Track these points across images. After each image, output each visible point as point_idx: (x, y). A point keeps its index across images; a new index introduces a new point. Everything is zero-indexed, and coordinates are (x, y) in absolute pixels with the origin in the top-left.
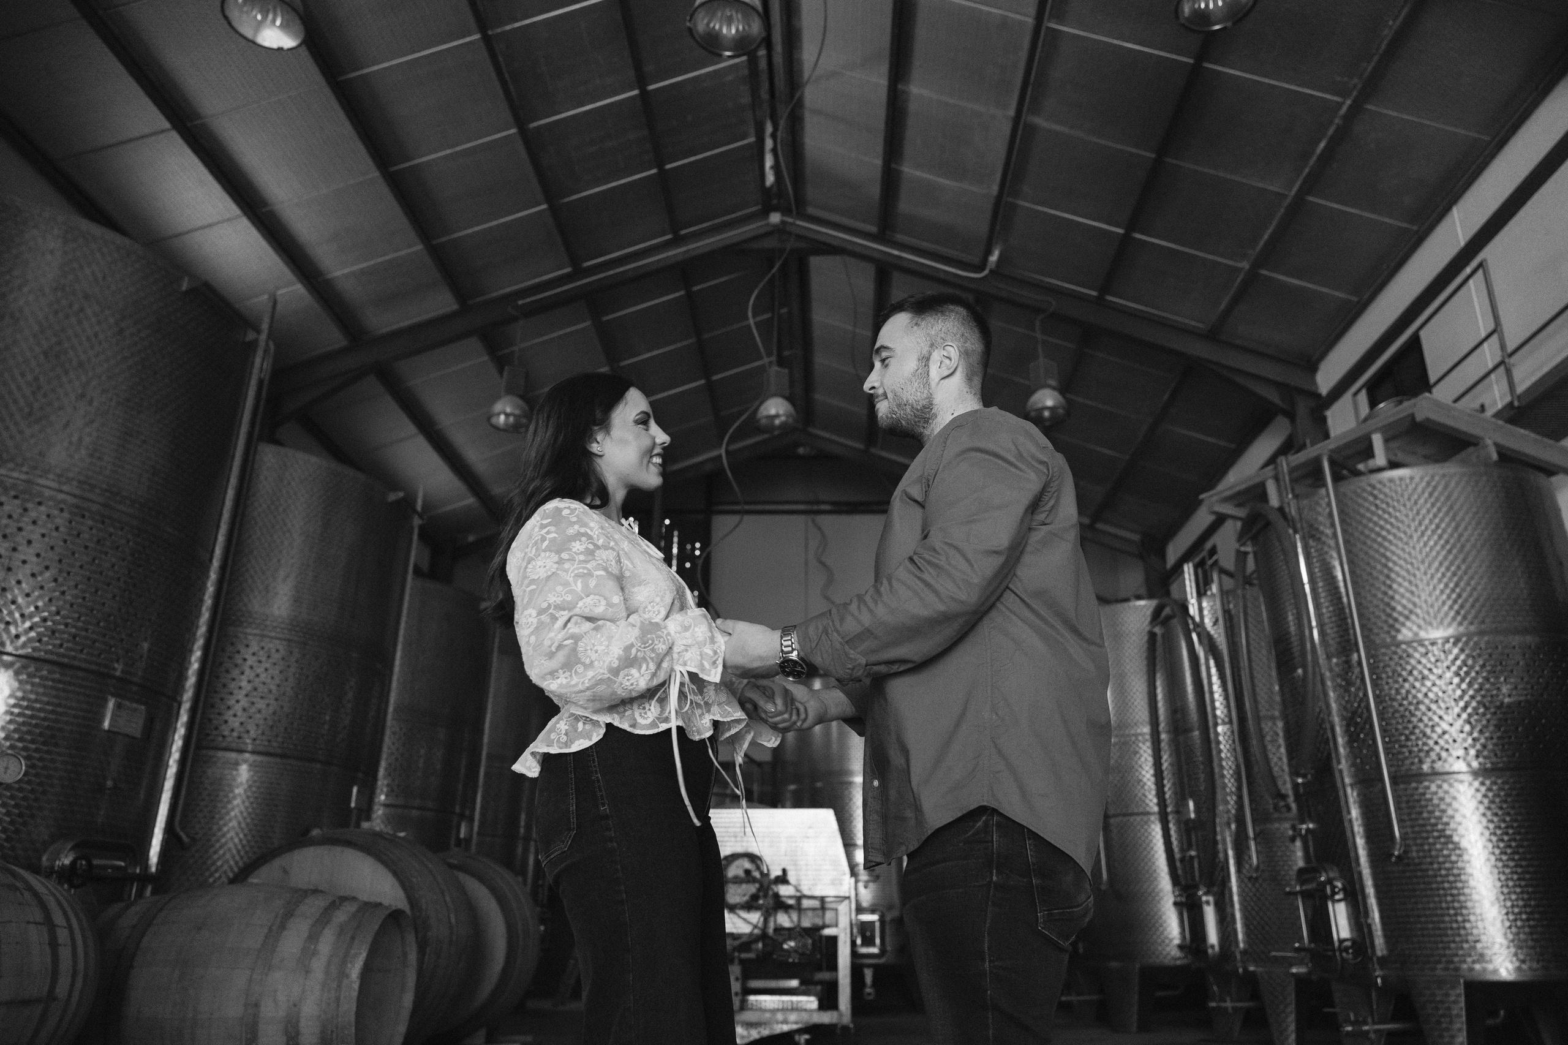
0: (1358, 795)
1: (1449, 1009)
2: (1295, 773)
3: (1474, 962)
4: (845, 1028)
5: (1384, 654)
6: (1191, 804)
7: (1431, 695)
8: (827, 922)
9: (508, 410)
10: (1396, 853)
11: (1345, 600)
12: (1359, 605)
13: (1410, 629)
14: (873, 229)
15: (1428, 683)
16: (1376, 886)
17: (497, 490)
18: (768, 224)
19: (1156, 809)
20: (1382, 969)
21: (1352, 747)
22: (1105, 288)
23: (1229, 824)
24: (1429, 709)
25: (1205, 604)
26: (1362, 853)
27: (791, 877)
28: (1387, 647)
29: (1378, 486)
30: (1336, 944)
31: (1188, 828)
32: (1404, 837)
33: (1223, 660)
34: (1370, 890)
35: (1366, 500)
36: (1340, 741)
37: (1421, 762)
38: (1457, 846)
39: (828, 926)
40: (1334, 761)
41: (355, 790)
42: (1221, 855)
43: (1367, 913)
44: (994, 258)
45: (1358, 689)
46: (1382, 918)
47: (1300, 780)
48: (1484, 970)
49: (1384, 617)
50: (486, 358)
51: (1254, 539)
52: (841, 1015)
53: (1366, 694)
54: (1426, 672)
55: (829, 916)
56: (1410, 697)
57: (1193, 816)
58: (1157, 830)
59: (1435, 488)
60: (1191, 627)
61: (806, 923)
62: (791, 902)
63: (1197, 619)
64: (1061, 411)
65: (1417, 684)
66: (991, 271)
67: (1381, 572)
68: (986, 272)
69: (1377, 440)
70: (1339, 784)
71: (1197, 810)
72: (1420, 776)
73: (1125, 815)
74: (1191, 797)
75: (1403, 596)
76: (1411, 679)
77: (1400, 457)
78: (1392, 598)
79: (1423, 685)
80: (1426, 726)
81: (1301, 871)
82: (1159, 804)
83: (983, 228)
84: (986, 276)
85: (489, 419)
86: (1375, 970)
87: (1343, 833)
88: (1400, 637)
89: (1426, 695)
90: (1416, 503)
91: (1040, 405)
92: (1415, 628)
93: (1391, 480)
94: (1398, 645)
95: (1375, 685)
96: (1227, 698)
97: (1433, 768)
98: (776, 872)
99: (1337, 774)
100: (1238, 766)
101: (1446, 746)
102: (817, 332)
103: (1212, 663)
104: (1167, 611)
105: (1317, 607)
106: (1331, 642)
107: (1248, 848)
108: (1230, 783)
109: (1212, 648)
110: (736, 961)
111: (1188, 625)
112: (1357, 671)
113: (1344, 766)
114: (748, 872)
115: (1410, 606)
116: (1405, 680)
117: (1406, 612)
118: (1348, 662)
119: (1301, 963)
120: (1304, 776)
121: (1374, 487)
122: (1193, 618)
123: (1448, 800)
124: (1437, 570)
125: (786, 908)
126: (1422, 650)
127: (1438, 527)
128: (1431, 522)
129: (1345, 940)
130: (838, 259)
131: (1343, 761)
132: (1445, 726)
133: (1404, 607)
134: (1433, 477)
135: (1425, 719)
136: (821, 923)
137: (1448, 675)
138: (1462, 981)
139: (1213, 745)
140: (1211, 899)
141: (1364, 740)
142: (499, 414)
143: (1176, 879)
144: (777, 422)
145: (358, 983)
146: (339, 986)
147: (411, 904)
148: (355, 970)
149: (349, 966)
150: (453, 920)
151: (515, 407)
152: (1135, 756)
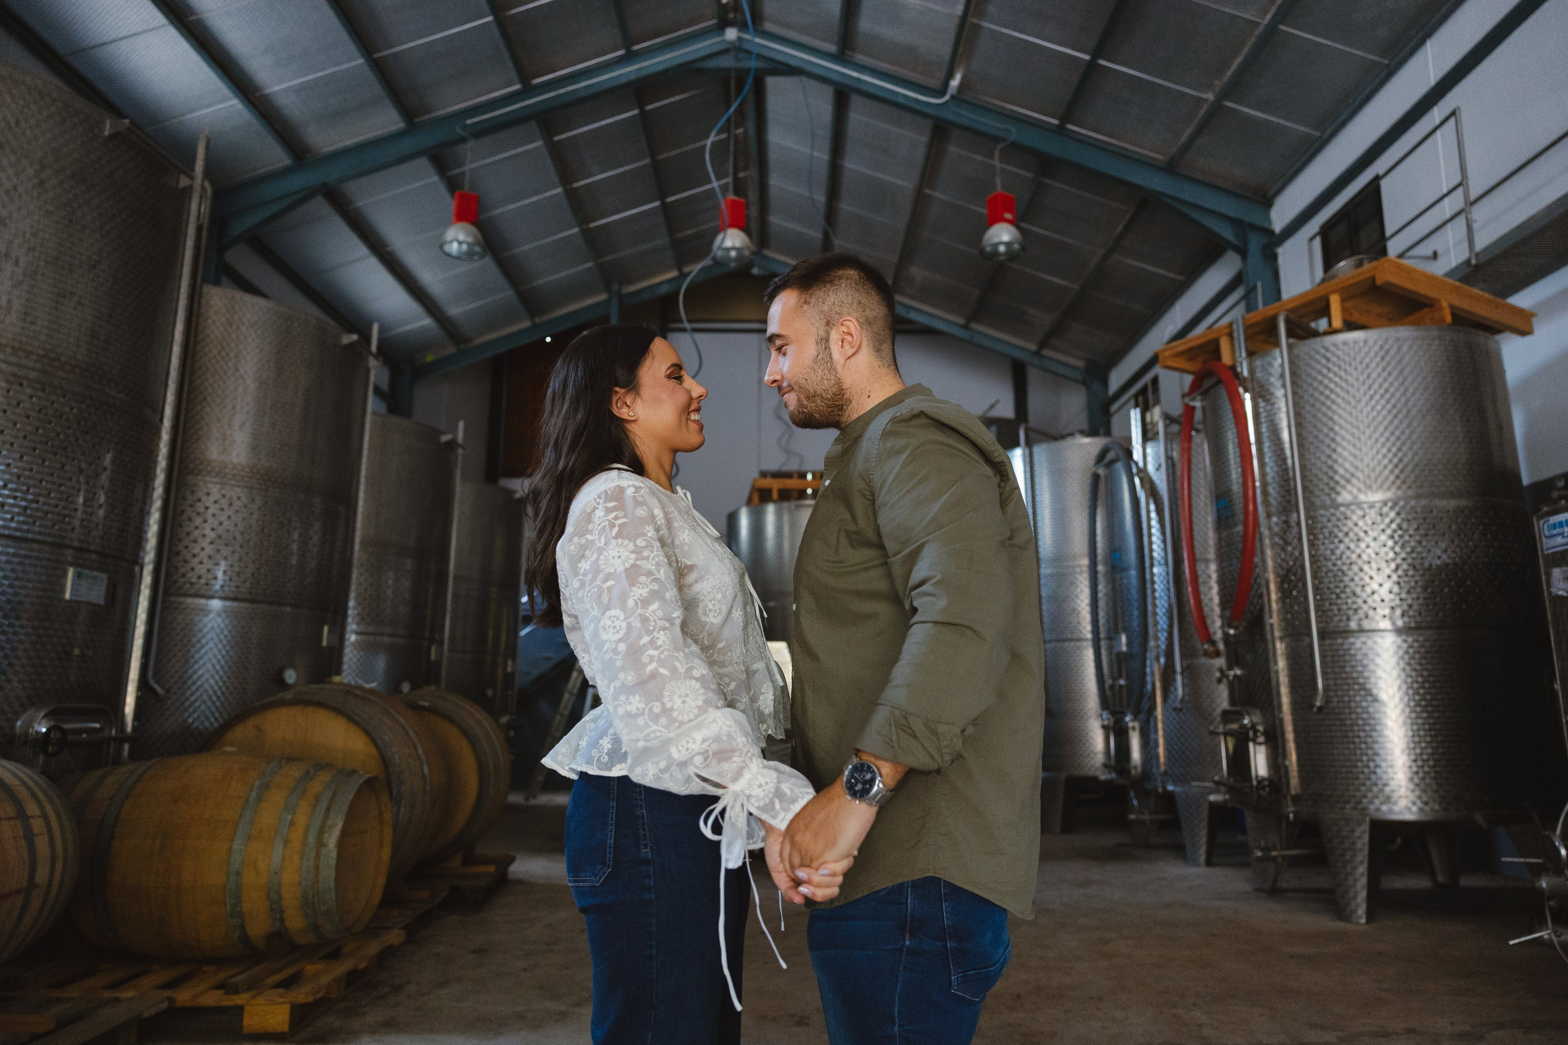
0: (1286, 648)
1: (1354, 843)
2: (1228, 622)
3: (1382, 803)
5: (1323, 516)
6: (1124, 638)
7: (1364, 557)
9: (461, 237)
10: (1318, 704)
11: (1289, 462)
12: (1303, 467)
13: (1351, 493)
14: (832, 48)
15: (1363, 545)
16: (1295, 731)
17: (454, 311)
18: (724, 41)
19: (1089, 636)
20: (1294, 805)
21: (1284, 603)
22: (1065, 118)
23: (1158, 659)
24: (1361, 570)
25: (1149, 450)
26: (1285, 700)
28: (1326, 508)
29: (1332, 349)
30: (1255, 783)
31: (1120, 660)
32: (1326, 689)
33: (1162, 503)
34: (1290, 736)
35: (1318, 362)
36: (1274, 597)
37: (1348, 619)
38: (1376, 700)
40: (1267, 616)
41: (326, 629)
42: (1149, 687)
43: (1285, 756)
44: (955, 82)
45: (1295, 549)
46: (1299, 760)
47: (1232, 632)
48: (1391, 811)
49: (1326, 480)
50: (436, 177)
51: (1205, 394)
53: (1302, 554)
54: (1362, 534)
56: (1344, 557)
57: (1124, 649)
58: (1089, 655)
59: (1388, 352)
60: (1135, 470)
63: (1141, 464)
64: (1016, 246)
65: (1352, 546)
66: (953, 97)
67: (1327, 435)
68: (947, 98)
69: (1335, 302)
70: (1269, 637)
71: (1129, 643)
72: (1347, 633)
73: (1059, 641)
74: (1124, 631)
75: (1346, 459)
76: (1346, 540)
77: (1356, 317)
78: (1336, 461)
79: (1358, 546)
80: (1357, 585)
81: (1225, 713)
82: (1093, 631)
83: (946, 50)
84: (947, 102)
85: (441, 247)
86: (1287, 807)
87: (1269, 681)
88: (1340, 500)
89: (1360, 556)
90: (1367, 366)
91: (996, 240)
92: (1355, 491)
93: (1345, 343)
94: (1337, 506)
95: (1312, 544)
96: (1164, 541)
97: (1360, 625)
99: (1268, 628)
100: (1170, 605)
101: (1374, 605)
102: (773, 155)
103: (1152, 507)
104: (1110, 456)
105: (1262, 465)
106: (1273, 502)
107: (1174, 680)
108: (1163, 622)
109: (1152, 491)
111: (1131, 469)
112: (1295, 530)
113: (1274, 620)
115: (1352, 470)
116: (1341, 542)
117: (1348, 476)
118: (1286, 522)
119: (1218, 792)
120: (1236, 628)
121: (1327, 350)
122: (1136, 464)
123: (1371, 656)
124: (1382, 434)
126: (1360, 513)
127: (1386, 391)
128: (1380, 386)
129: (1264, 779)
130: (797, 81)
131: (1275, 615)
132: (1375, 586)
133: (1346, 470)
134: (1386, 341)
135: (1356, 578)
137: (1383, 537)
138: (1368, 819)
139: (1148, 585)
140: (1136, 724)
141: (1296, 597)
142: (451, 242)
143: (1105, 703)
144: (733, 254)
145: (336, 852)
146: (318, 855)
147: (385, 761)
148: (332, 840)
149: (326, 835)
150: (426, 771)
151: (468, 234)
152: (1072, 586)
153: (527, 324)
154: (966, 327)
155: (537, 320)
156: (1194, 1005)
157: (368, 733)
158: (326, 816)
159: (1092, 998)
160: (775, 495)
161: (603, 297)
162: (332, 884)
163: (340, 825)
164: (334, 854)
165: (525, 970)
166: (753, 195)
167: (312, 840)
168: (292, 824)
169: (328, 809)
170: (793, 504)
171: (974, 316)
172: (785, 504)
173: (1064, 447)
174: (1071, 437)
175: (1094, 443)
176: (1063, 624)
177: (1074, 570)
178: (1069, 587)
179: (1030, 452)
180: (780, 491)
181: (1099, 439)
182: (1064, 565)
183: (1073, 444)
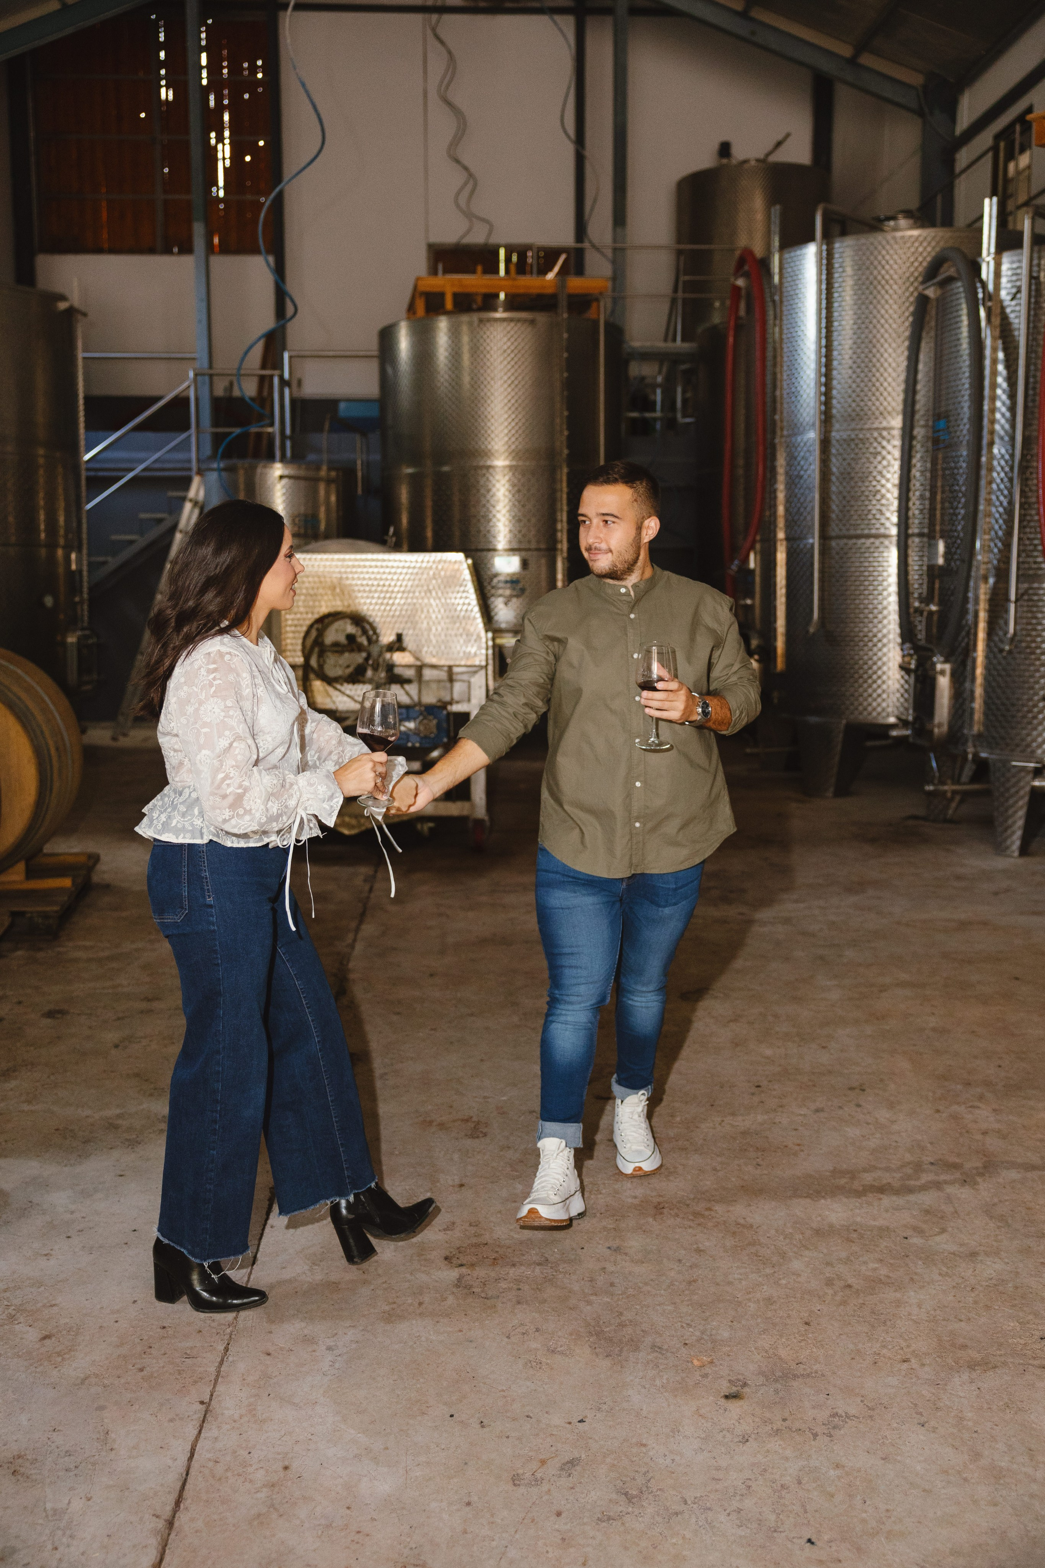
4: (479, 822)
6: (941, 547)
8: (456, 696)
19: (894, 531)
23: (985, 579)
25: (1005, 267)
27: (408, 641)
31: (934, 576)
33: (1017, 348)
39: (457, 702)
42: (970, 617)
52: (473, 806)
55: (458, 688)
57: (941, 561)
58: (892, 556)
60: (980, 296)
61: (429, 698)
62: (410, 673)
63: (991, 287)
71: (948, 554)
74: (942, 537)
82: (899, 525)
98: (387, 637)
100: (1011, 503)
103: (1001, 355)
104: (948, 270)
107: (1007, 611)
111: (974, 292)
114: (351, 638)
122: (984, 285)
125: (402, 681)
136: (448, 698)
139: (983, 472)
140: (947, 667)
143: (907, 633)
152: (875, 458)
156: (981, 1098)
159: (852, 1089)
160: (449, 305)
165: (116, 1046)
170: (475, 317)
172: (465, 318)
173: (880, 243)
174: (892, 223)
175: (925, 238)
176: (859, 512)
177: (880, 434)
178: (872, 459)
179: (827, 250)
180: (456, 296)
181: (933, 234)
182: (867, 426)
183: (894, 238)
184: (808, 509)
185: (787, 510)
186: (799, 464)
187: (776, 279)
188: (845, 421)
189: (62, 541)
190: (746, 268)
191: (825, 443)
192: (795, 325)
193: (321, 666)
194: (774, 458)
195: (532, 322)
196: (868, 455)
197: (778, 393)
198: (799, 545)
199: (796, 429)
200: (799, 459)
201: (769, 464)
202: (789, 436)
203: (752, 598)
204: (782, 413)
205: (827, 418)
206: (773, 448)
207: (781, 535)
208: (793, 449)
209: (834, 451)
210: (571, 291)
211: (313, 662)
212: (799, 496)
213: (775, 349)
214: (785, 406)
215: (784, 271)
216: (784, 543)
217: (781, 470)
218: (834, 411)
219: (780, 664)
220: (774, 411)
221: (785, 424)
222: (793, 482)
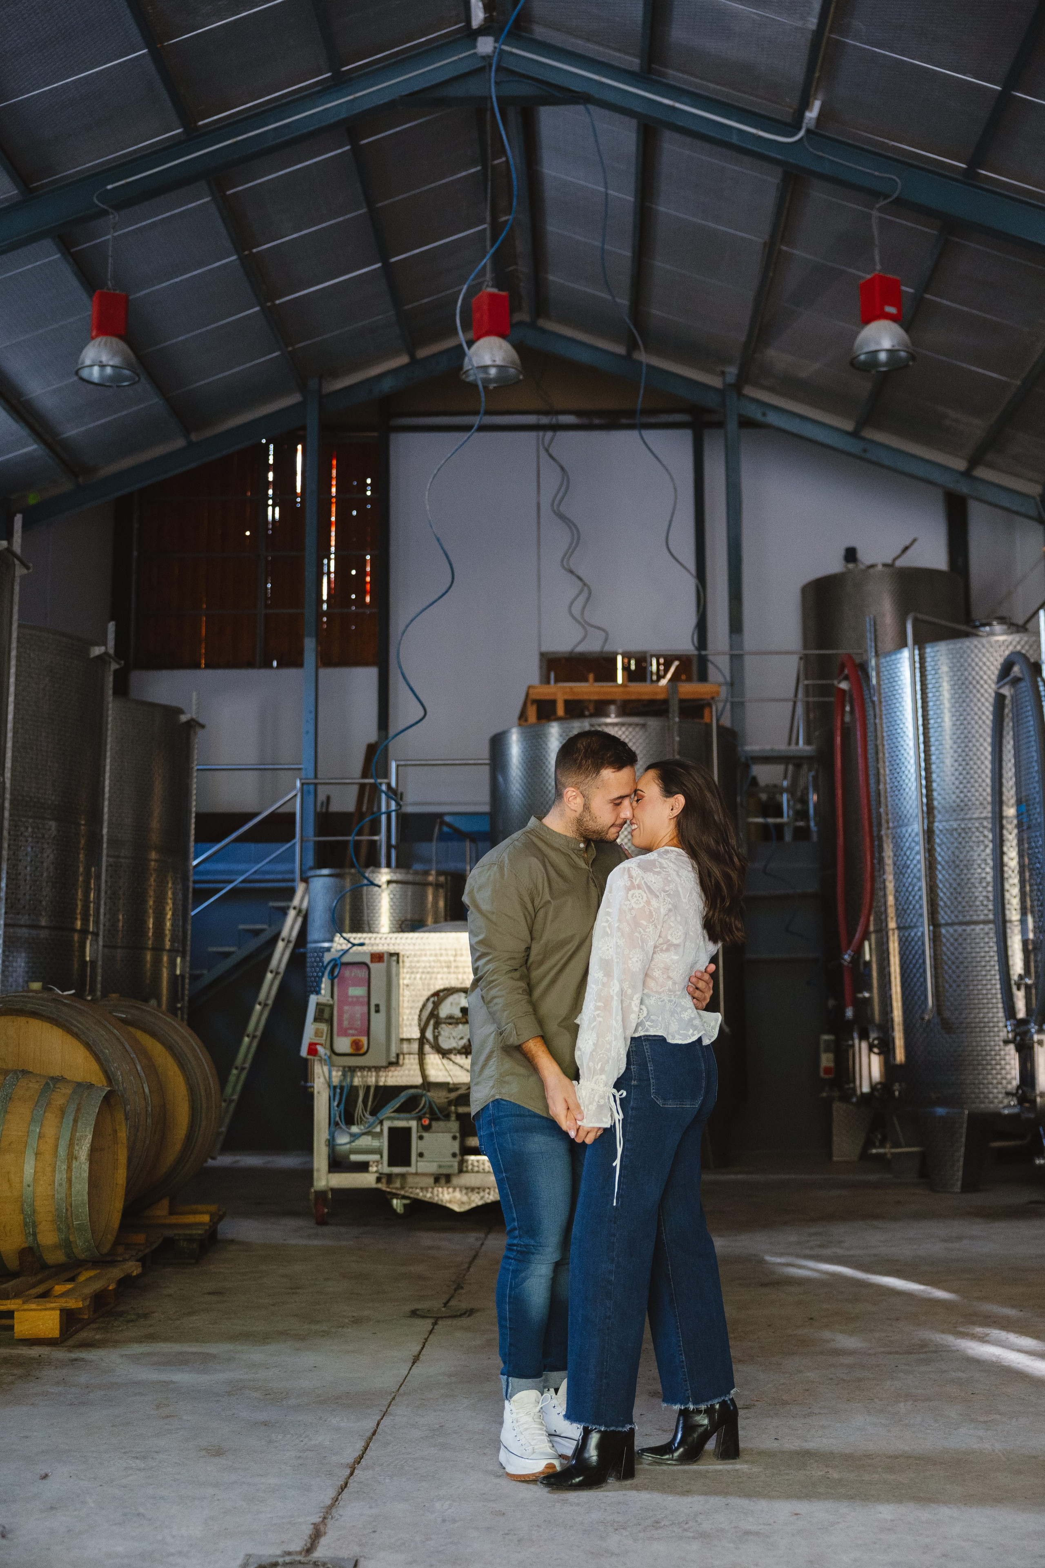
9: (104, 359)
14: (633, 62)
17: (72, 431)
18: (475, 54)
22: (977, 159)
44: (812, 114)
50: (58, 256)
64: (903, 355)
66: (808, 131)
68: (802, 133)
73: (961, 923)
83: (798, 72)
84: (801, 139)
85: (77, 373)
91: (873, 347)
102: (550, 193)
104: (1016, 672)
110: (453, 1117)
130: (580, 108)
142: (91, 366)
144: (493, 372)
145: (87, 1164)
146: (69, 1168)
147: (109, 1078)
148: (83, 1152)
149: (77, 1148)
150: (147, 1090)
151: (114, 354)
152: (978, 846)
153: (180, 443)
154: (855, 434)
155: (194, 437)
157: (88, 1046)
158: (74, 1129)
160: (560, 711)
161: (295, 398)
162: (86, 1198)
163: (90, 1137)
164: (86, 1167)
166: (522, 246)
167: (62, 1151)
168: (41, 1136)
169: (75, 1121)
171: (864, 422)
173: (976, 646)
174: (987, 628)
175: (1011, 643)
176: (967, 899)
177: (981, 823)
178: (975, 848)
179: (920, 655)
180: (567, 703)
181: (1018, 639)
182: (968, 816)
183: (989, 642)
184: (917, 897)
185: (896, 899)
186: (905, 854)
187: (874, 681)
188: (947, 812)
189: (168, 945)
190: (846, 671)
191: (929, 834)
192: (894, 723)
193: (436, 1038)
194: (881, 849)
195: (644, 726)
196: (971, 844)
197: (881, 787)
198: (909, 935)
199: (900, 821)
200: (905, 849)
201: (877, 855)
202: (894, 828)
203: (870, 990)
204: (887, 806)
205: (930, 811)
206: (880, 839)
207: (892, 925)
208: (899, 840)
209: (938, 840)
210: (683, 697)
211: (429, 1035)
212: (907, 885)
213: (876, 746)
214: (889, 799)
215: (881, 674)
216: (896, 932)
217: (889, 861)
218: (935, 803)
219: (900, 1056)
220: (879, 803)
221: (890, 816)
222: (900, 871)
